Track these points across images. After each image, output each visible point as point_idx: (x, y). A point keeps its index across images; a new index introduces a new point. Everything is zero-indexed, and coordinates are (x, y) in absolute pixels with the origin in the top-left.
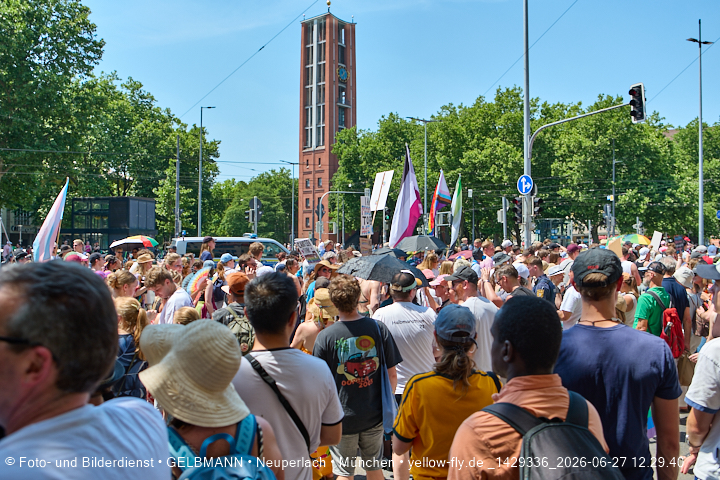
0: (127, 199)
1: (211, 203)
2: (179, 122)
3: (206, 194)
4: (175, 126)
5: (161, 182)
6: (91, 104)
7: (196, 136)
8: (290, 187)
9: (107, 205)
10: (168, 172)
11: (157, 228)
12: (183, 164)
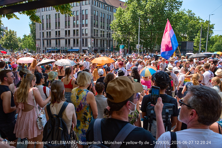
0: (186, 42)
1: (210, 42)
2: (202, 20)
3: (209, 40)
4: (200, 21)
5: (196, 37)
6: (178, 18)
7: (207, 23)
9: (181, 44)
10: (198, 34)
11: (194, 49)
12: (202, 32)
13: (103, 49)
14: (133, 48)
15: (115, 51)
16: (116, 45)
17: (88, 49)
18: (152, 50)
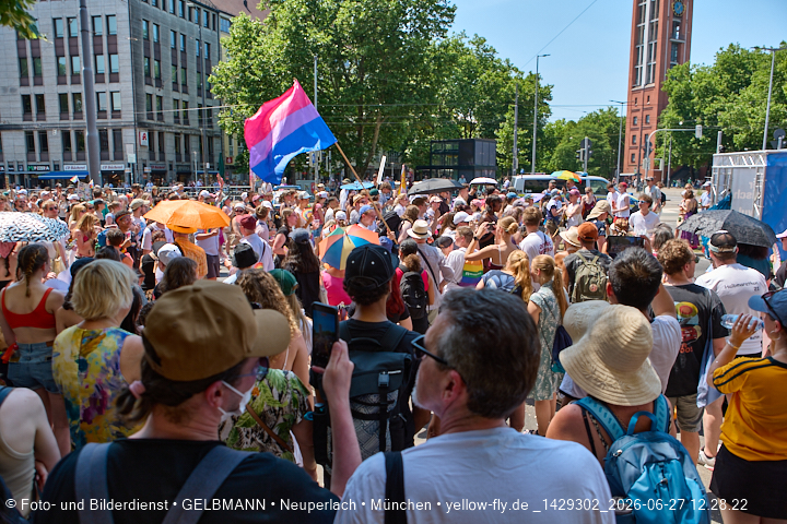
0: (473, 141)
1: (543, 142)
2: (517, 70)
3: (540, 134)
4: (513, 74)
5: (501, 125)
6: (445, 61)
7: (532, 82)
8: (618, 124)
9: (457, 146)
10: (507, 116)
11: (497, 164)
12: (520, 108)
13: (185, 169)
14: (300, 164)
15: (233, 176)
16: (235, 154)
17: (128, 171)
18: (365, 169)
